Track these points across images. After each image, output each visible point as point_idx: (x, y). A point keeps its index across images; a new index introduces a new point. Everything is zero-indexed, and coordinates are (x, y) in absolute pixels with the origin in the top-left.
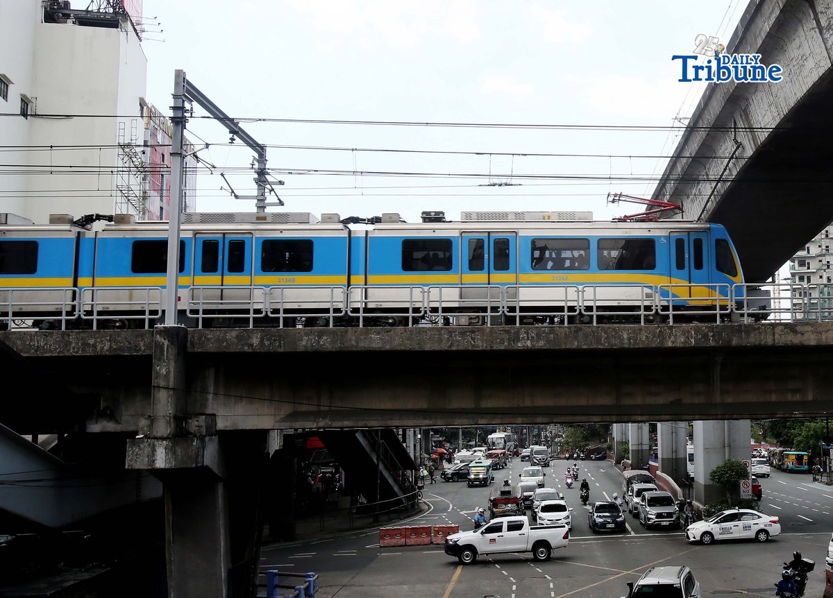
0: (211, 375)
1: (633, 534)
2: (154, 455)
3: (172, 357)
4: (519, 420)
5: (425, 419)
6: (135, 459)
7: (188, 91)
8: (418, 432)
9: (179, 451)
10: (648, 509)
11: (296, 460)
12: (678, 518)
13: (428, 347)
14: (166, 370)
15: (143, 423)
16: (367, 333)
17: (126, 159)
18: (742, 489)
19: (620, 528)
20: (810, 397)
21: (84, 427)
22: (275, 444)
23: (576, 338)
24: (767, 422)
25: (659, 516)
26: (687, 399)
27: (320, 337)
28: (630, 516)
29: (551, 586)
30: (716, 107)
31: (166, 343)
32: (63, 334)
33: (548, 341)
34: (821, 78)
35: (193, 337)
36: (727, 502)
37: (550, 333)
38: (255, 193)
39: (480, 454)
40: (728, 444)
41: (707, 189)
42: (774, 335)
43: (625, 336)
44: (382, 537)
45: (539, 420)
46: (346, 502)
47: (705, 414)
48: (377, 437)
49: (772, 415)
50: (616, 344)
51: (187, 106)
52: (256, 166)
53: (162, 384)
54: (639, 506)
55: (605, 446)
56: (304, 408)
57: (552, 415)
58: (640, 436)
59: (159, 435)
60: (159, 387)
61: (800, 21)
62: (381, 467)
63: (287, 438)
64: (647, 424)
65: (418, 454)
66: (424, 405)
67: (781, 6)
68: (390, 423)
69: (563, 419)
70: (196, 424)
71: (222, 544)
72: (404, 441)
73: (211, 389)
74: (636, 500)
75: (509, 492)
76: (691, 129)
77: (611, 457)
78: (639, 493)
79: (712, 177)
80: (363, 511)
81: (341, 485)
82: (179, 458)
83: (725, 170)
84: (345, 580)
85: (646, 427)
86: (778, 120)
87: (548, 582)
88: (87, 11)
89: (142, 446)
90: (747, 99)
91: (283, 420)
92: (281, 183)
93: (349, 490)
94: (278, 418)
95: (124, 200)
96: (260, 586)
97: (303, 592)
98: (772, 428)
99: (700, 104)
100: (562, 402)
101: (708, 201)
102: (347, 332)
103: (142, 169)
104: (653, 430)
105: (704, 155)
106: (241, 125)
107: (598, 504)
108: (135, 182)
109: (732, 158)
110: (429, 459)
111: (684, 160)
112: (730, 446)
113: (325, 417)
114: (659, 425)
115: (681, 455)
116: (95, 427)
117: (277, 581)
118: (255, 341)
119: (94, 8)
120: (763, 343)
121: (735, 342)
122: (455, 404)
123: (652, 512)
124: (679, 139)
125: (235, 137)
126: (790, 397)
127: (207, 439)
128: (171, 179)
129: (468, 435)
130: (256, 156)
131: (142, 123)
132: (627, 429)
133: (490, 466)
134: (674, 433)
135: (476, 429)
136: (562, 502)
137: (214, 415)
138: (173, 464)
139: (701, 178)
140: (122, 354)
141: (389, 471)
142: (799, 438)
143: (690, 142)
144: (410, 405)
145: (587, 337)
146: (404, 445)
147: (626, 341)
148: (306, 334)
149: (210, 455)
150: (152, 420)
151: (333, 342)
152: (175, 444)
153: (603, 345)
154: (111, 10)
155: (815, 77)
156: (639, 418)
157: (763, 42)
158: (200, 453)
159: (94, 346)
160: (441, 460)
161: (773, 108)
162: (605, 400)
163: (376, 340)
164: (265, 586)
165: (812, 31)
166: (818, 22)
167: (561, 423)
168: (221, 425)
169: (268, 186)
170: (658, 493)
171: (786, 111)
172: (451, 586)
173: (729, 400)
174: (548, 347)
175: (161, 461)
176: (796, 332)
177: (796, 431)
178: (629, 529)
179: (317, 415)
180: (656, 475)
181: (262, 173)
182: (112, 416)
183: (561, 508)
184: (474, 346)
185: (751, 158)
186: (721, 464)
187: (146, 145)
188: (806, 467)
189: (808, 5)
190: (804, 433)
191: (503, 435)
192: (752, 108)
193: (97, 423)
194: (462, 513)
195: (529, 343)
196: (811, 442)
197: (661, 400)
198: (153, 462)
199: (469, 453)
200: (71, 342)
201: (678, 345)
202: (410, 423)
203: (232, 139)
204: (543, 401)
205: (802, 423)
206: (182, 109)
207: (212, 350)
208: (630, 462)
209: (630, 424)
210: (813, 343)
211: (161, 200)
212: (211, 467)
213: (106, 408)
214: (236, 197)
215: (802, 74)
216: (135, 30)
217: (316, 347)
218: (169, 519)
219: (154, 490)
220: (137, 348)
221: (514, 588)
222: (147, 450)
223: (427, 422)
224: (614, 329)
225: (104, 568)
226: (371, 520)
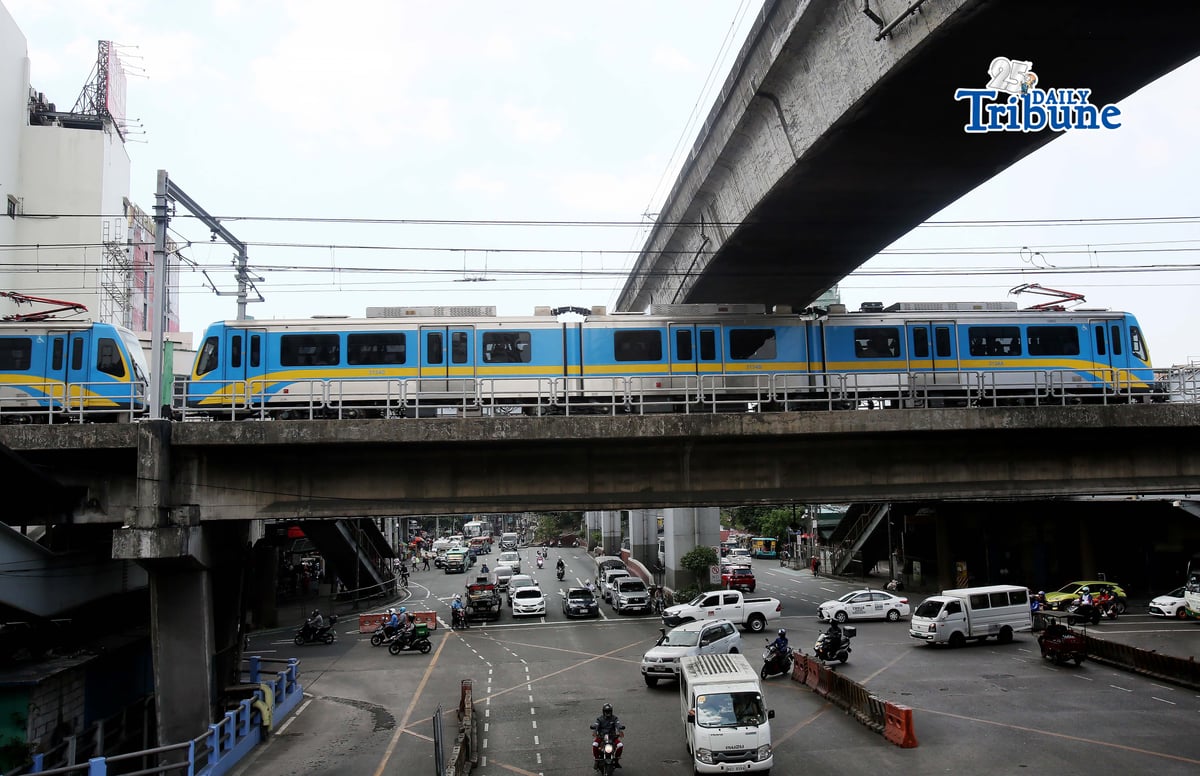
0: (194, 465)
1: (606, 619)
2: (139, 545)
3: (156, 449)
4: (495, 509)
5: (402, 507)
6: (122, 549)
7: (170, 191)
8: (396, 521)
9: (164, 541)
10: (620, 594)
11: (277, 549)
12: (650, 603)
13: (405, 439)
14: (150, 462)
15: (129, 514)
16: (346, 425)
17: (111, 257)
18: (711, 574)
19: (593, 614)
20: (777, 484)
21: (70, 518)
22: (257, 533)
23: (549, 429)
24: (735, 510)
25: (631, 601)
26: (658, 488)
27: (300, 429)
28: (603, 602)
29: (527, 670)
30: (684, 203)
31: (151, 436)
32: (51, 428)
33: (522, 432)
34: (786, 174)
35: (177, 430)
36: (697, 587)
37: (524, 424)
38: (236, 289)
39: (457, 542)
40: (698, 532)
41: (675, 283)
42: (742, 424)
43: (597, 426)
44: (362, 624)
45: (514, 508)
46: (326, 589)
47: (674, 502)
48: (356, 525)
49: (740, 503)
50: (588, 434)
51: (170, 205)
52: (237, 263)
53: (147, 476)
54: (612, 592)
55: (578, 533)
56: (285, 499)
57: (527, 503)
58: (612, 524)
59: (144, 525)
60: (144, 479)
61: (766, 119)
62: (360, 555)
63: (268, 528)
64: (619, 512)
65: (396, 543)
66: (402, 495)
67: (747, 104)
68: (369, 512)
69: (536, 508)
70: (180, 515)
71: (207, 631)
72: (383, 530)
73: (195, 481)
74: (609, 586)
75: (485, 579)
76: (660, 225)
77: (584, 545)
78: (612, 579)
79: (680, 271)
80: (343, 598)
81: (321, 573)
82: (165, 547)
83: (693, 264)
84: (326, 666)
85: (618, 515)
86: (744, 216)
87: (523, 666)
88: (71, 114)
89: (128, 536)
90: (714, 195)
91: (265, 510)
92: (261, 279)
93: (328, 578)
94: (260, 508)
95: (109, 297)
96: (244, 671)
97: (285, 678)
98: (740, 515)
99: (668, 200)
100: (536, 491)
101: (677, 295)
102: (326, 424)
103: (126, 267)
104: (625, 517)
105: (672, 251)
106: (222, 223)
107: (572, 590)
108: (119, 279)
109: (700, 252)
110: (407, 547)
111: (653, 255)
112: (699, 533)
113: (305, 507)
114: (630, 512)
115: (652, 542)
116: (82, 518)
117: (259, 667)
118: (237, 433)
119: (78, 110)
120: (731, 432)
121: (704, 432)
122: (432, 494)
123: (624, 598)
124: (648, 234)
125: (217, 235)
126: (758, 485)
127: (191, 529)
128: (155, 276)
129: (445, 524)
130: (237, 253)
131: (125, 222)
132: (599, 517)
133: (467, 553)
134: (645, 520)
135: (453, 517)
136: (537, 589)
137: (197, 505)
138: (157, 554)
139: (669, 272)
140: (107, 446)
141: (369, 561)
142: (767, 525)
143: (659, 237)
144: (389, 495)
145: (560, 427)
146: (383, 533)
147: (598, 431)
148: (287, 427)
149: (194, 545)
150: (137, 510)
151: (312, 434)
152: (160, 534)
153: (573, 435)
154: (95, 113)
155: (780, 173)
156: (611, 506)
157: (730, 139)
158: (185, 543)
159: (81, 439)
160: (419, 548)
161: (740, 204)
162: (578, 489)
163: (355, 432)
164: (248, 672)
165: (777, 129)
166: (783, 120)
167: (535, 512)
168: (204, 515)
169: (249, 283)
170: (630, 579)
171: (752, 206)
172: (429, 671)
173: (699, 488)
174: (522, 437)
175: (147, 550)
176: (763, 422)
177: (764, 518)
178: (603, 614)
179: (297, 505)
180: (628, 562)
181: (243, 271)
182: (97, 506)
183: (536, 594)
184: (449, 437)
185: (717, 253)
186: (691, 550)
187: (129, 243)
188: (774, 553)
189: (772, 103)
190: (771, 520)
191: (479, 523)
192: (719, 204)
193: (83, 514)
194: (440, 599)
195: (503, 434)
196: (779, 528)
197: (632, 488)
198: (139, 551)
199: (446, 541)
200: (58, 436)
201: (649, 435)
202: (389, 512)
203: (214, 237)
204: (517, 490)
205: (770, 510)
206: (165, 208)
207: (195, 443)
208: (602, 549)
209: (602, 512)
210: (780, 432)
211: (145, 297)
212: (194, 555)
213: (92, 500)
214: (218, 293)
215: (768, 170)
216: (119, 132)
217: (297, 439)
218: (154, 606)
219: (140, 579)
220: (123, 442)
221: (491, 672)
222: (133, 540)
223: (405, 511)
224: (586, 420)
225: (91, 655)
226: (351, 607)
